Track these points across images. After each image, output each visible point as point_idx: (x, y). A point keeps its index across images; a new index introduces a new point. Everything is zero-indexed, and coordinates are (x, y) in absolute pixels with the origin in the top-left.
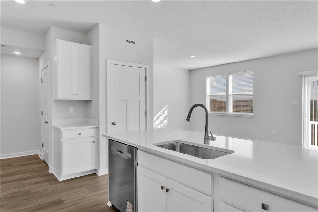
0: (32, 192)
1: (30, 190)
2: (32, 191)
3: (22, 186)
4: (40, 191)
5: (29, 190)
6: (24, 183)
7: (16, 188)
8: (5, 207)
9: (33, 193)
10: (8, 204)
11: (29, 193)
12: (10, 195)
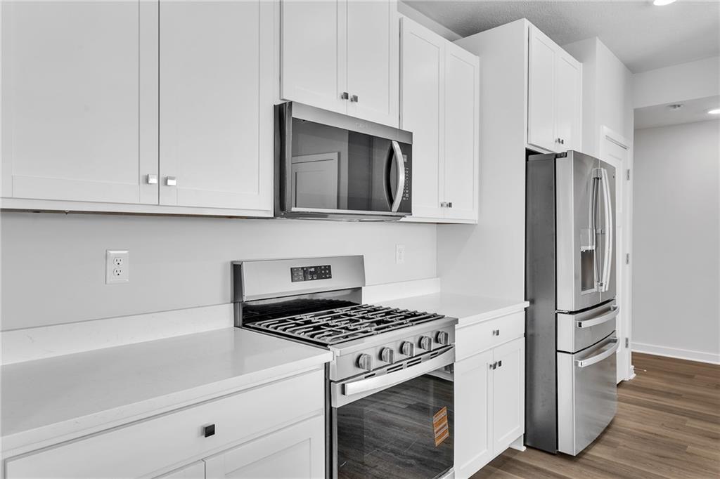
0: (688, 450)
1: (685, 444)
2: (690, 448)
3: (678, 429)
4: (708, 458)
5: (684, 442)
6: (687, 425)
7: (663, 425)
8: (615, 447)
9: (687, 453)
10: (625, 446)
11: (680, 448)
12: (641, 433)
